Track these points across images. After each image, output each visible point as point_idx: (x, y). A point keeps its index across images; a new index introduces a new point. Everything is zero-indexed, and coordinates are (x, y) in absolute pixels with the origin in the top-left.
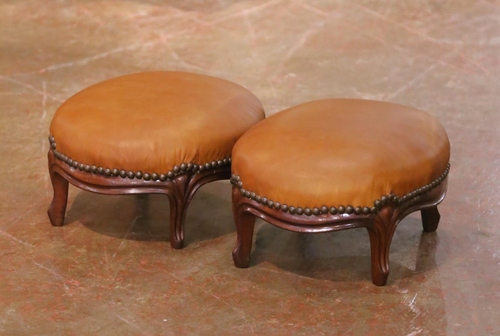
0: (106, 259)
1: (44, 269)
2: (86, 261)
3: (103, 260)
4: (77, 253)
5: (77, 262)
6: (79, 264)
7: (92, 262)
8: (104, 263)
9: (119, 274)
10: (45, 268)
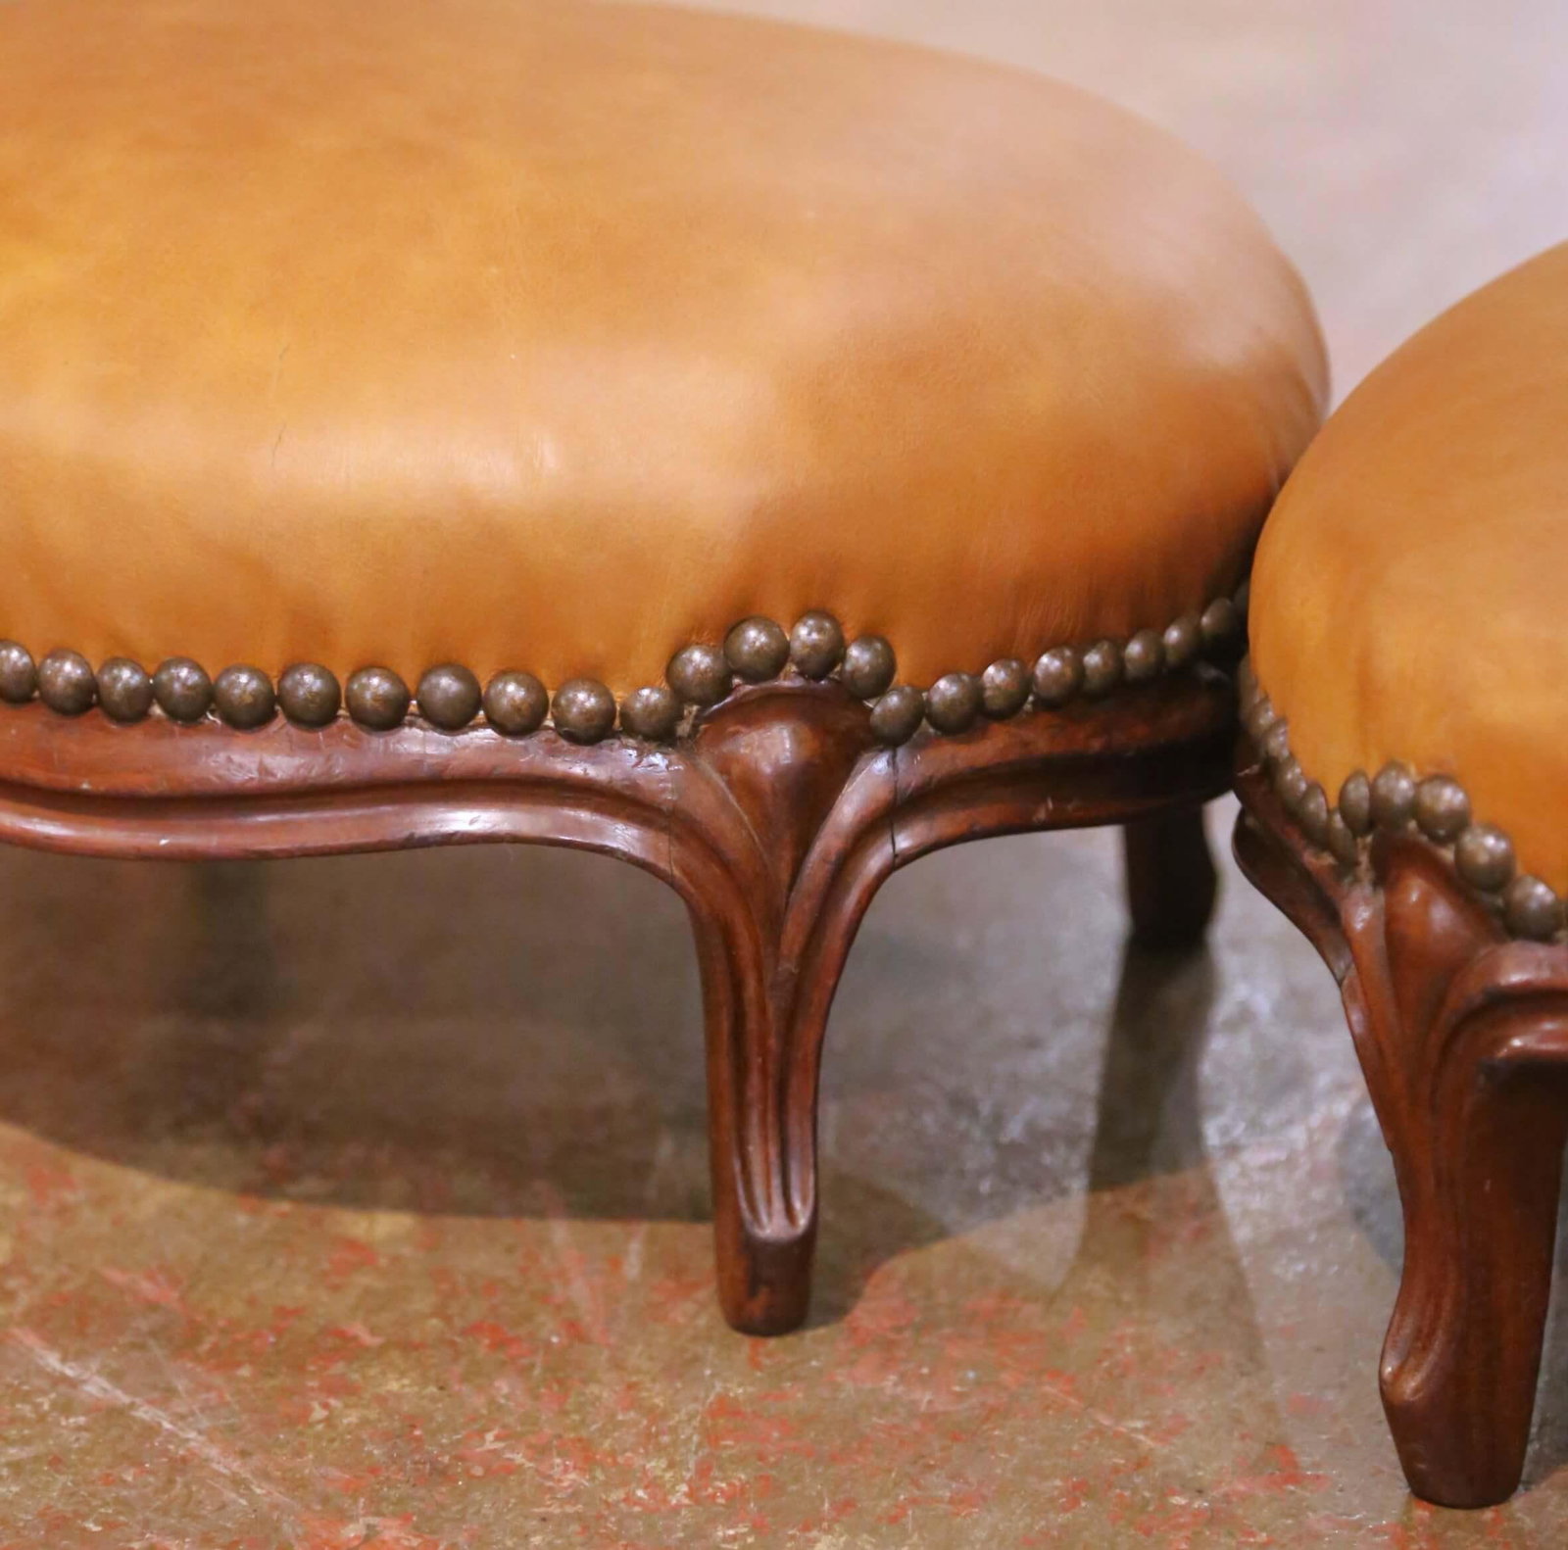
0: (579, 1292)
1: (114, 1414)
2: (435, 1322)
3: (559, 1308)
4: (352, 1245)
5: (359, 1330)
6: (381, 1351)
7: (475, 1329)
8: (574, 1330)
9: (711, 1437)
10: (123, 1399)
